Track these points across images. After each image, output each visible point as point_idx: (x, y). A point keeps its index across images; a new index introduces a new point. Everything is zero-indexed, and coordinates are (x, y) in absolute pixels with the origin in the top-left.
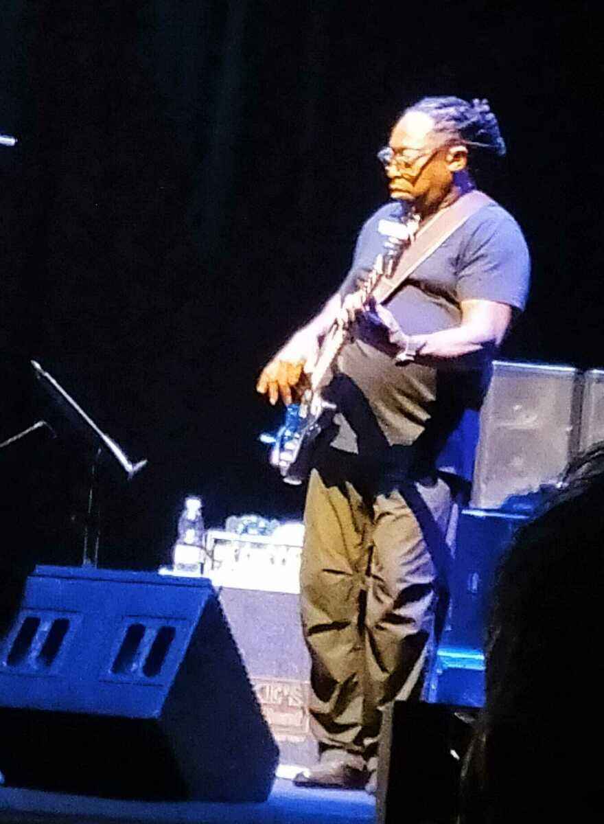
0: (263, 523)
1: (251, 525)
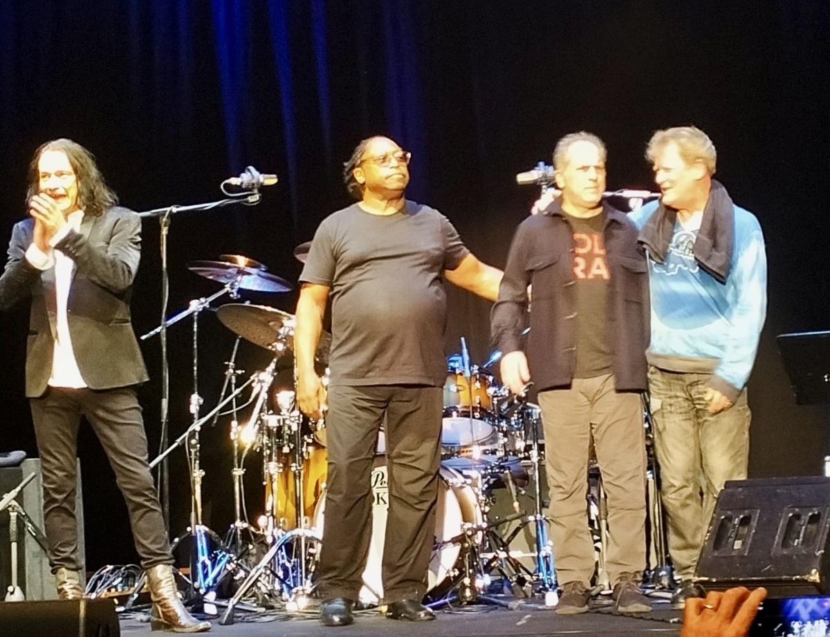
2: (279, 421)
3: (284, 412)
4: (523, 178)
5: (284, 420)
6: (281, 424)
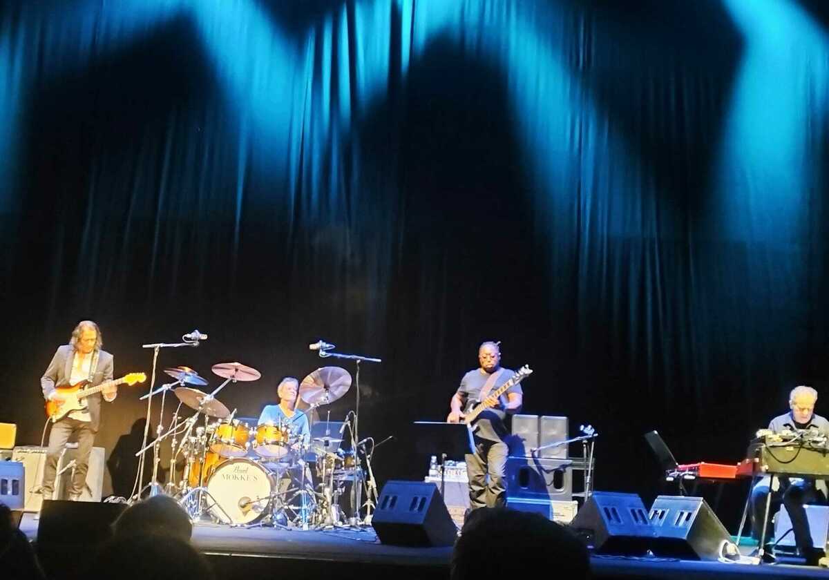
0: (454, 462)
1: (451, 463)
2: (196, 440)
3: (199, 437)
4: (313, 347)
5: (198, 440)
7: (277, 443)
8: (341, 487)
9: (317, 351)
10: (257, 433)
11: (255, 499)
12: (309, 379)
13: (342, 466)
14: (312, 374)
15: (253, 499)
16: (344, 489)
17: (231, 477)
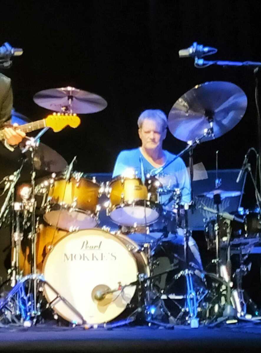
2: (21, 207)
3: (25, 201)
4: (183, 53)
5: (24, 206)
6: (23, 208)
7: (140, 203)
8: (246, 263)
9: (190, 59)
10: (110, 190)
11: (116, 286)
12: (181, 103)
13: (244, 232)
14: (185, 95)
15: (114, 286)
16: (250, 266)
17: (78, 257)
